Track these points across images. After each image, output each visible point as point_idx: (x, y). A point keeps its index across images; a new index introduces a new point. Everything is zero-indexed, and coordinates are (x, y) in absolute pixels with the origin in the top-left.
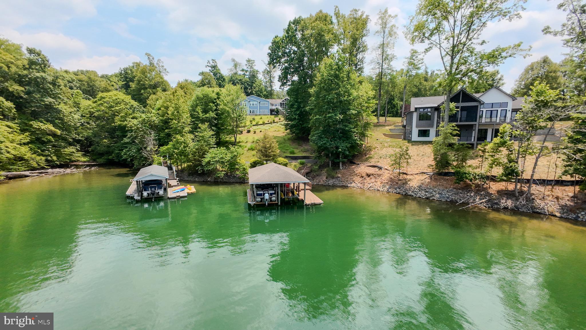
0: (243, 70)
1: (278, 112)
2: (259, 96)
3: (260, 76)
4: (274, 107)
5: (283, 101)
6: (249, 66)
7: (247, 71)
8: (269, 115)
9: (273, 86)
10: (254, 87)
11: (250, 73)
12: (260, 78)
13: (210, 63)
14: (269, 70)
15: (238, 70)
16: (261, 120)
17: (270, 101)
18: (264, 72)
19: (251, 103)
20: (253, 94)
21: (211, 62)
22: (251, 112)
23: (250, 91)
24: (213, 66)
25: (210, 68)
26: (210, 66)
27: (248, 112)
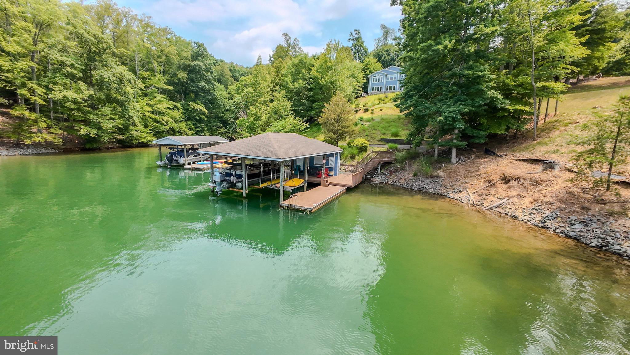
0: (395, 39)
13: (352, 35)
15: (388, 39)
19: (389, 76)
21: (354, 33)
24: (356, 38)
25: (352, 42)
26: (353, 40)
27: (384, 89)
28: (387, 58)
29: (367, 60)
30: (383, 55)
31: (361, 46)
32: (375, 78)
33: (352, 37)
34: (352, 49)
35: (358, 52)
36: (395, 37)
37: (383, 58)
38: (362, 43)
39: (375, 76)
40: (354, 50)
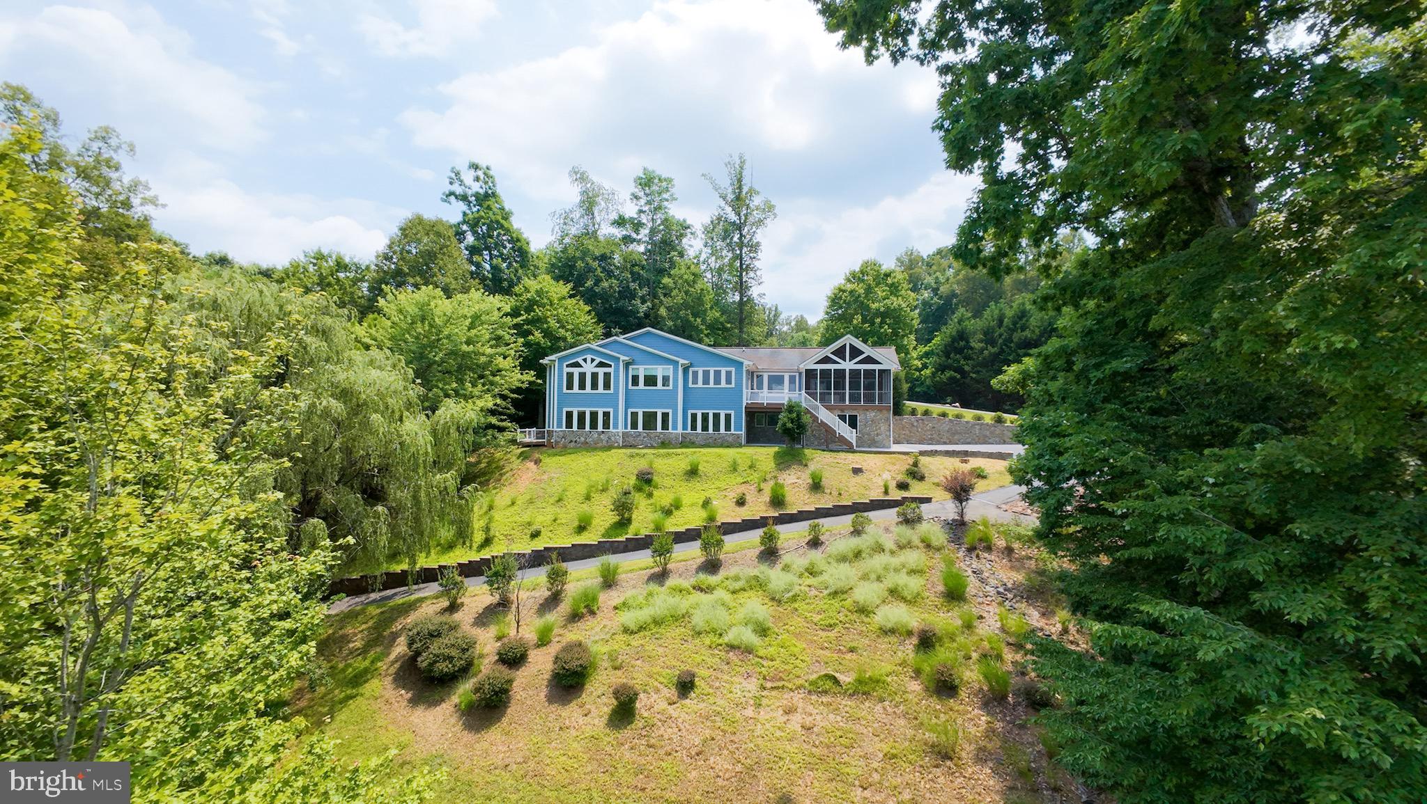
0: (620, 222)
1: (801, 427)
2: (684, 330)
3: (694, 246)
4: (767, 397)
5: (826, 360)
6: (649, 203)
7: (637, 226)
8: (735, 444)
9: (752, 283)
10: (665, 287)
11: (653, 231)
12: (691, 253)
13: (462, 183)
14: (733, 217)
15: (598, 219)
16: (695, 484)
17: (747, 357)
18: (709, 231)
19: (640, 370)
20: (656, 323)
21: (468, 177)
22: (634, 426)
23: (643, 308)
24: (477, 195)
25: (462, 206)
26: (464, 198)
27: (619, 428)
28: (605, 284)
29: (533, 285)
30: (590, 270)
31: (502, 227)
32: (576, 371)
33: (458, 190)
34: (460, 235)
35: (488, 248)
36: (621, 217)
37: (589, 283)
38: (506, 219)
39: (577, 365)
40: (470, 239)
